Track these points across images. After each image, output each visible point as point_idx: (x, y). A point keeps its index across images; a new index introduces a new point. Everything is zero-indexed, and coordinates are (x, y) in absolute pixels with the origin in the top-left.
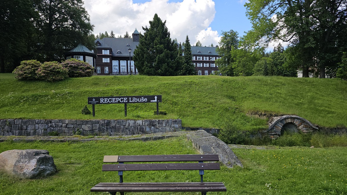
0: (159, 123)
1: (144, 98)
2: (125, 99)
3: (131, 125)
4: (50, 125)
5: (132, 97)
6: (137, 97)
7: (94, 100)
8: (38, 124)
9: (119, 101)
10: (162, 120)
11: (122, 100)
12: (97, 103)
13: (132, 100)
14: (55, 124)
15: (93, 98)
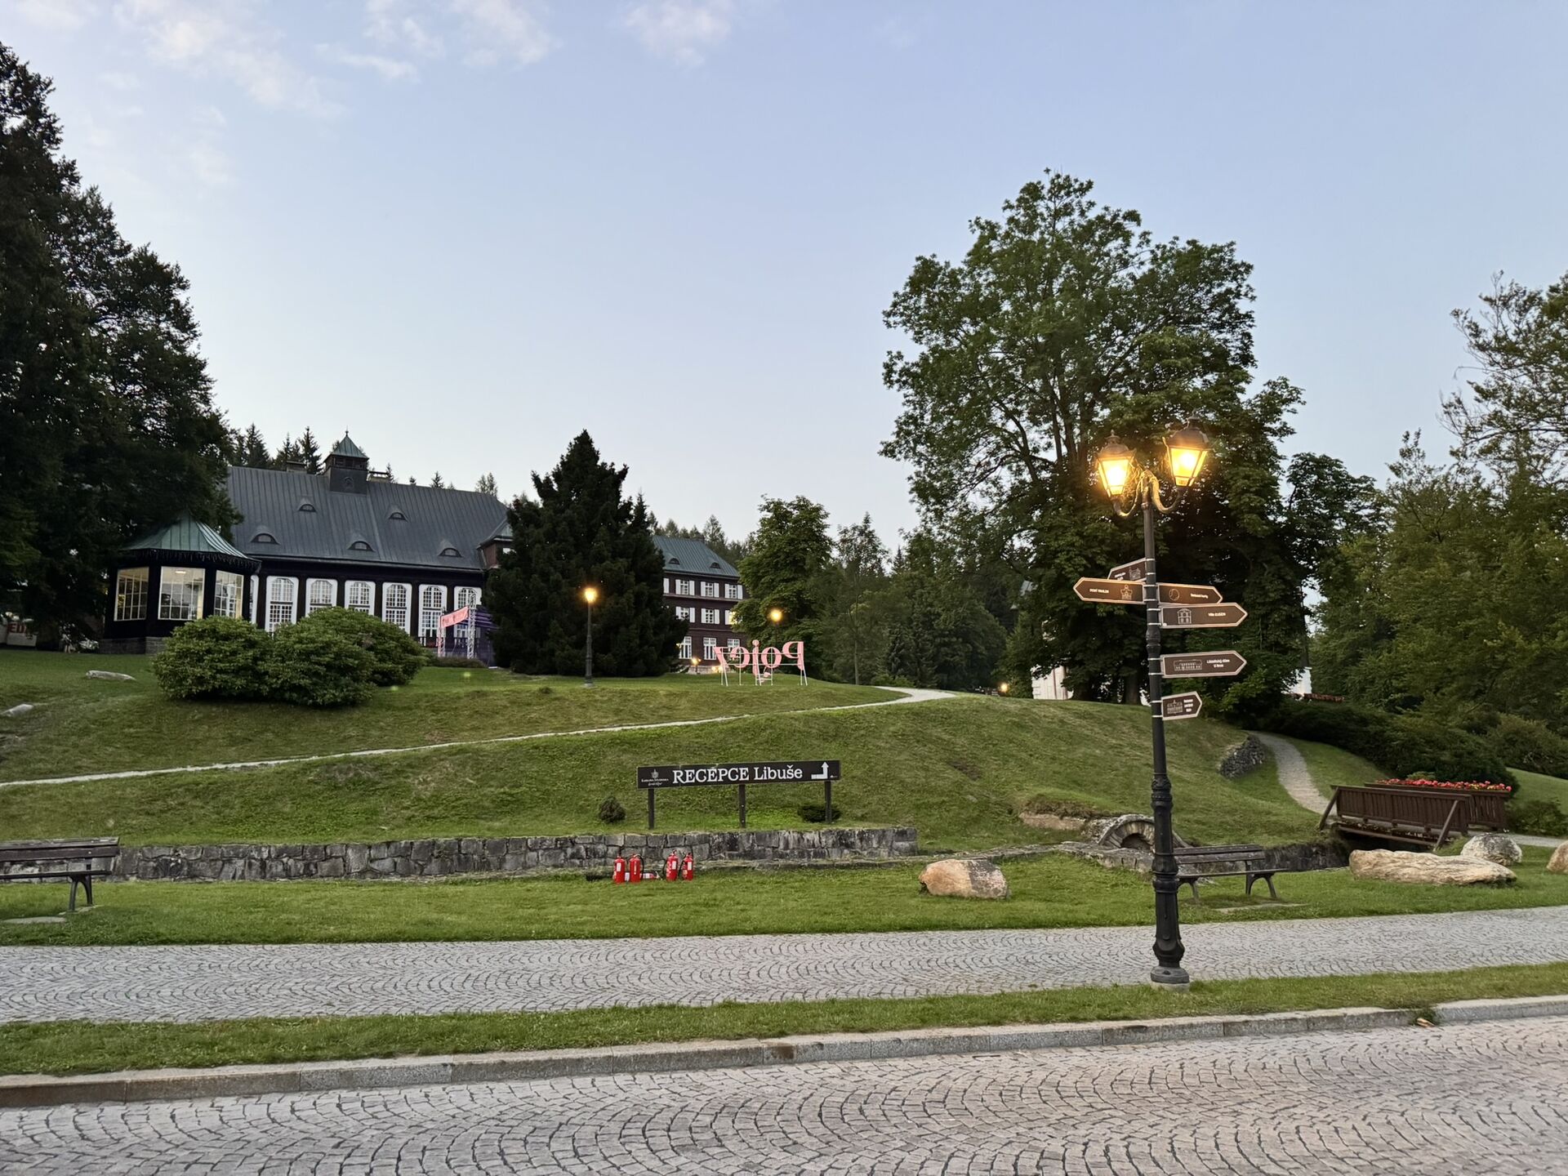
0: (861, 840)
1: (794, 768)
2: (743, 771)
3: (791, 846)
4: (569, 851)
5: (761, 766)
6: (775, 766)
7: (655, 774)
8: (535, 850)
9: (725, 778)
10: (869, 831)
11: (734, 774)
12: (664, 784)
13: (761, 773)
14: (586, 849)
15: (652, 769)
